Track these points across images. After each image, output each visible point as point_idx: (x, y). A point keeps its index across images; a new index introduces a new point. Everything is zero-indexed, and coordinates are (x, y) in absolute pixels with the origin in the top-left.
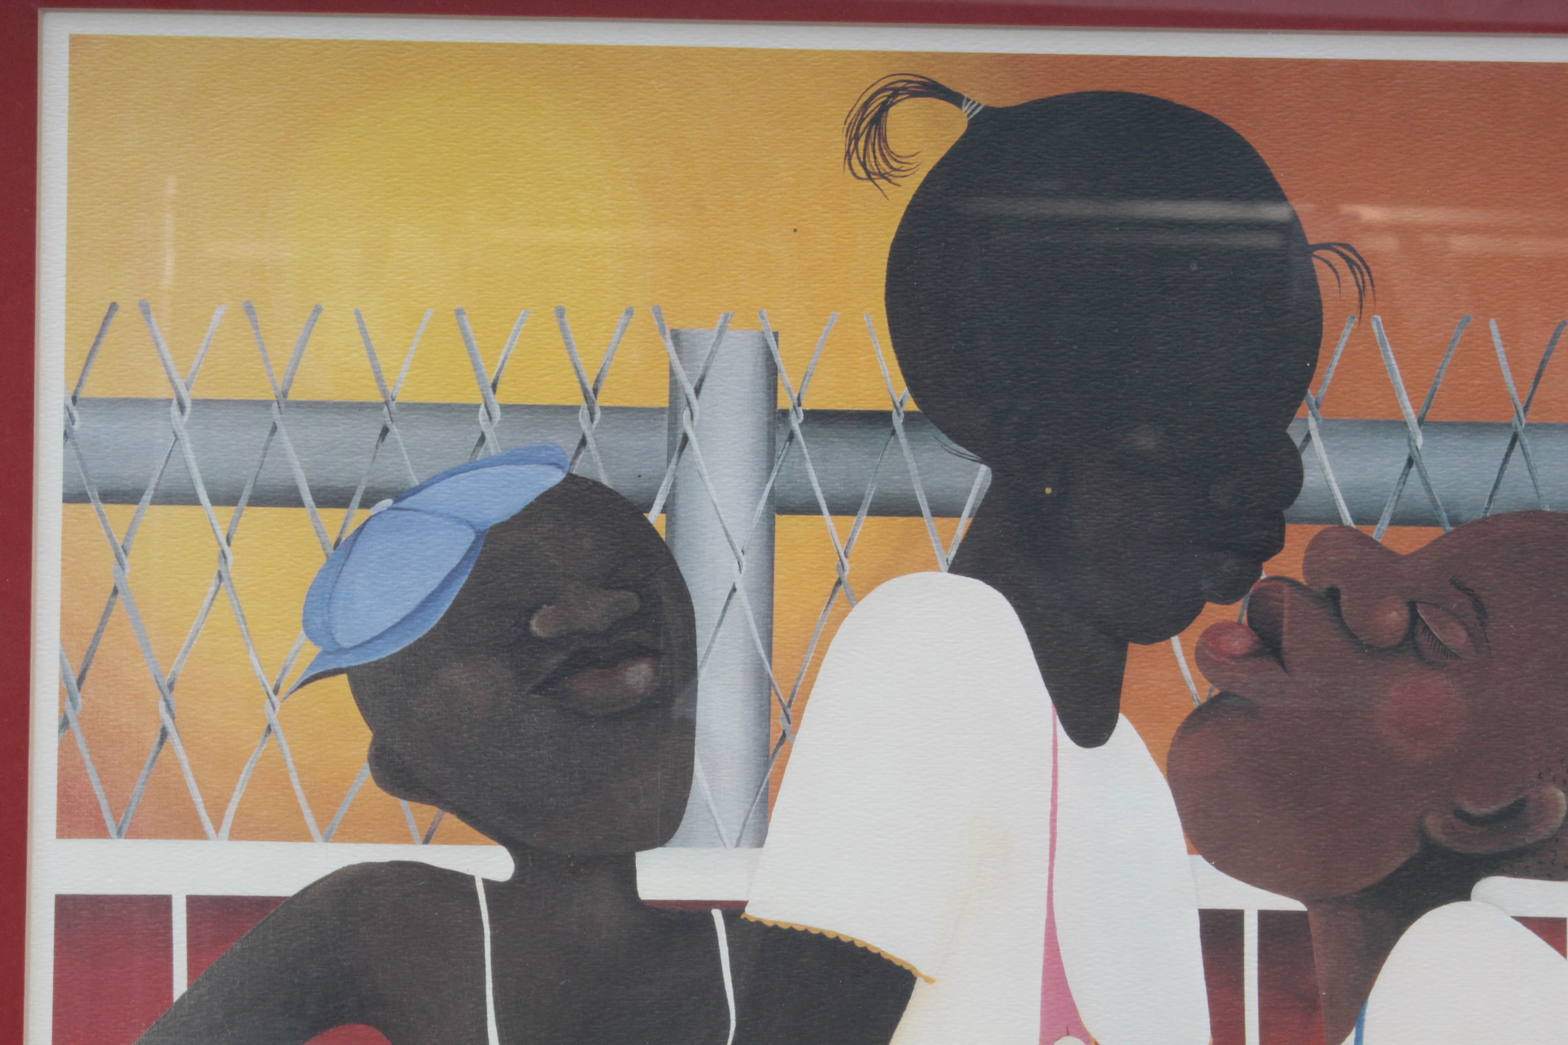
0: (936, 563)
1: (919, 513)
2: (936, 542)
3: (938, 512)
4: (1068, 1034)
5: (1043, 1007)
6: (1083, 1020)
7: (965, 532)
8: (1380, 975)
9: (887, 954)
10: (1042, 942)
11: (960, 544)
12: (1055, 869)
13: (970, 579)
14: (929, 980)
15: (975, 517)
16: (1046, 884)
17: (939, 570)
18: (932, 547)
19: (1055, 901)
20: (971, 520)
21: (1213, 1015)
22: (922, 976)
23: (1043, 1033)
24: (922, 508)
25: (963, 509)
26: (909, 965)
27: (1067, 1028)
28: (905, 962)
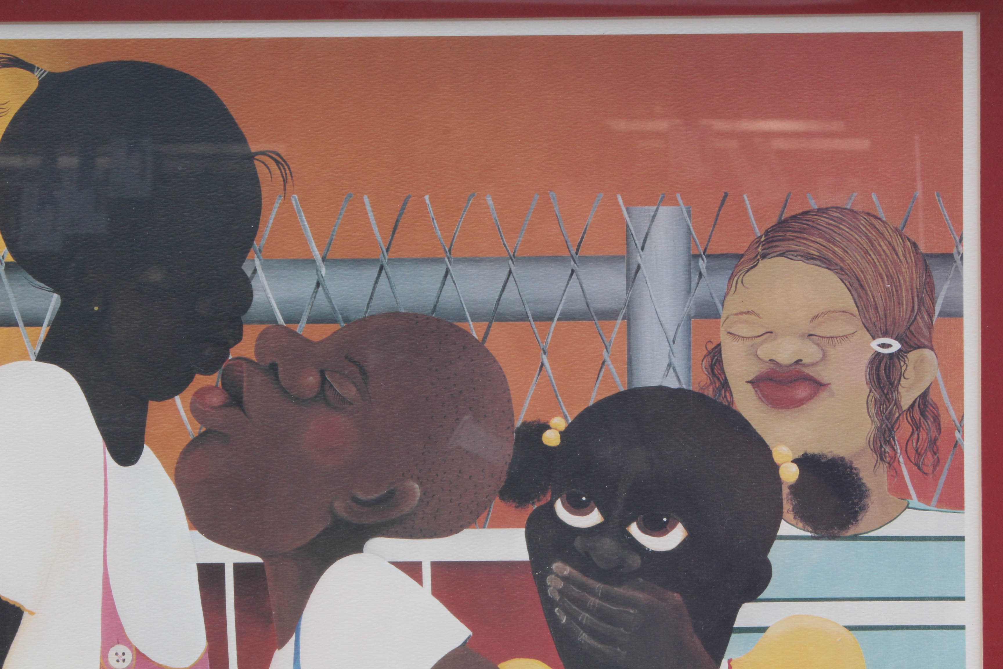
0: (28, 355)
1: (16, 325)
2: (28, 342)
3: (28, 324)
4: (118, 643)
5: (102, 627)
6: (127, 634)
7: (45, 336)
8: (309, 600)
9: (5, 598)
10: (101, 587)
11: (43, 343)
12: (107, 541)
13: (49, 365)
14: (31, 613)
15: (52, 326)
16: (102, 551)
17: (30, 359)
18: (25, 345)
19: (108, 561)
20: (49, 328)
21: (207, 628)
22: (27, 610)
23: (103, 642)
24: (18, 322)
25: (44, 322)
26: (18, 604)
27: (118, 639)
28: (16, 602)
